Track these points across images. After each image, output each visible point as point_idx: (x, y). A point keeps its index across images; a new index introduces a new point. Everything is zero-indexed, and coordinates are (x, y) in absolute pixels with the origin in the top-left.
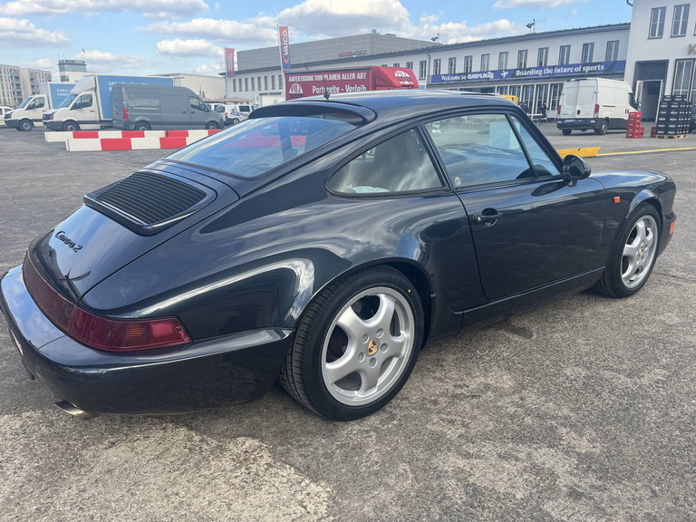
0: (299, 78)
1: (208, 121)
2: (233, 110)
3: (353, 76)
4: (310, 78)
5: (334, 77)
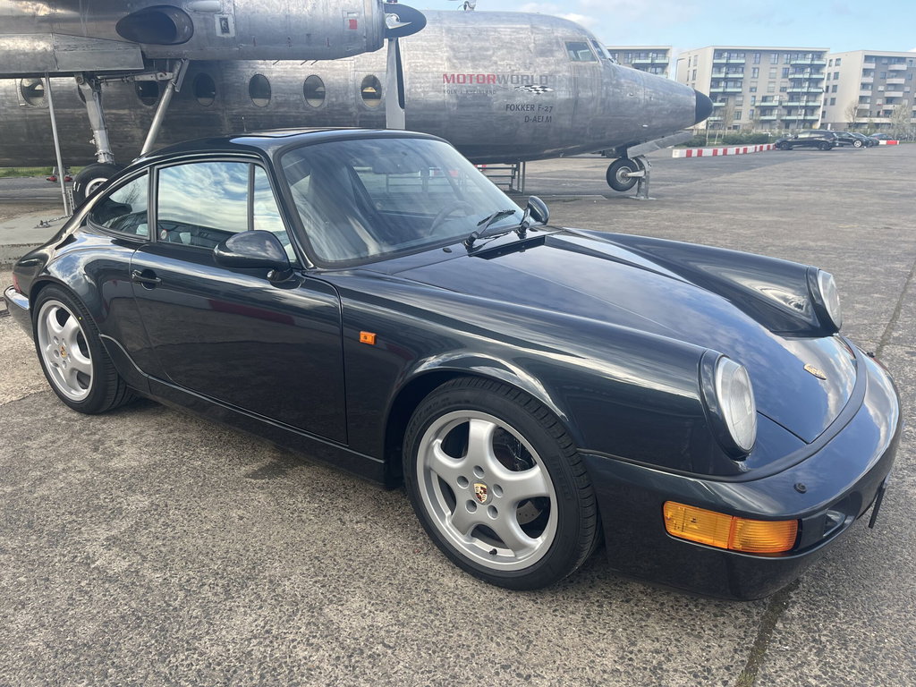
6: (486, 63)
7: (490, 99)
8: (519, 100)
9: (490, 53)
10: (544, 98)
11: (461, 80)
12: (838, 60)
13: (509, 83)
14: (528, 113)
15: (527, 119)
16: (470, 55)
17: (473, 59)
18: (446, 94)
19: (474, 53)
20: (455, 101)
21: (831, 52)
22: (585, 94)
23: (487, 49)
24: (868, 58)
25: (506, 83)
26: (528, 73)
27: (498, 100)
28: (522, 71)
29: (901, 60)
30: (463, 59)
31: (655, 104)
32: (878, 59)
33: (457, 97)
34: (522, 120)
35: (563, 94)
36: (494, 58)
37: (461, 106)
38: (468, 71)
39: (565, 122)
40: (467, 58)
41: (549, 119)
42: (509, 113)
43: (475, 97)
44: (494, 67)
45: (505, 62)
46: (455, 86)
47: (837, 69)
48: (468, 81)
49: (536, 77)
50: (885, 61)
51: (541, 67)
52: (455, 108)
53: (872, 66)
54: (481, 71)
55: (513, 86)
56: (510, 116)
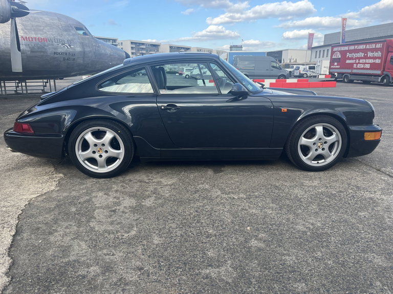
0: (339, 49)
1: (280, 74)
2: (304, 69)
3: (373, 46)
4: (346, 48)
5: (361, 47)
6: (41, 33)
7: (46, 49)
8: (59, 50)
9: (42, 28)
10: (71, 50)
11: (31, 40)
12: (122, 43)
13: (54, 42)
14: (65, 56)
15: (64, 59)
16: (32, 28)
17: (34, 30)
18: (24, 46)
19: (35, 28)
20: (29, 49)
21: (119, 40)
22: (87, 49)
23: (40, 27)
24: (132, 43)
25: (52, 42)
26: (61, 38)
27: (50, 50)
28: (59, 37)
29: (143, 44)
30: (29, 30)
31: (113, 55)
32: (135, 43)
33: (30, 48)
34: (62, 59)
35: (78, 49)
36: (44, 31)
37: (32, 52)
38: (33, 36)
39: (80, 61)
40: (31, 29)
41: (74, 59)
42: (56, 56)
43: (38, 48)
44: (45, 35)
45: (50, 33)
46: (28, 43)
47: (122, 47)
48: (34, 40)
49: (66, 41)
50: (138, 44)
51: (66, 37)
52: (29, 53)
53: (134, 46)
54: (39, 36)
55: (56, 44)
56: (56, 58)
